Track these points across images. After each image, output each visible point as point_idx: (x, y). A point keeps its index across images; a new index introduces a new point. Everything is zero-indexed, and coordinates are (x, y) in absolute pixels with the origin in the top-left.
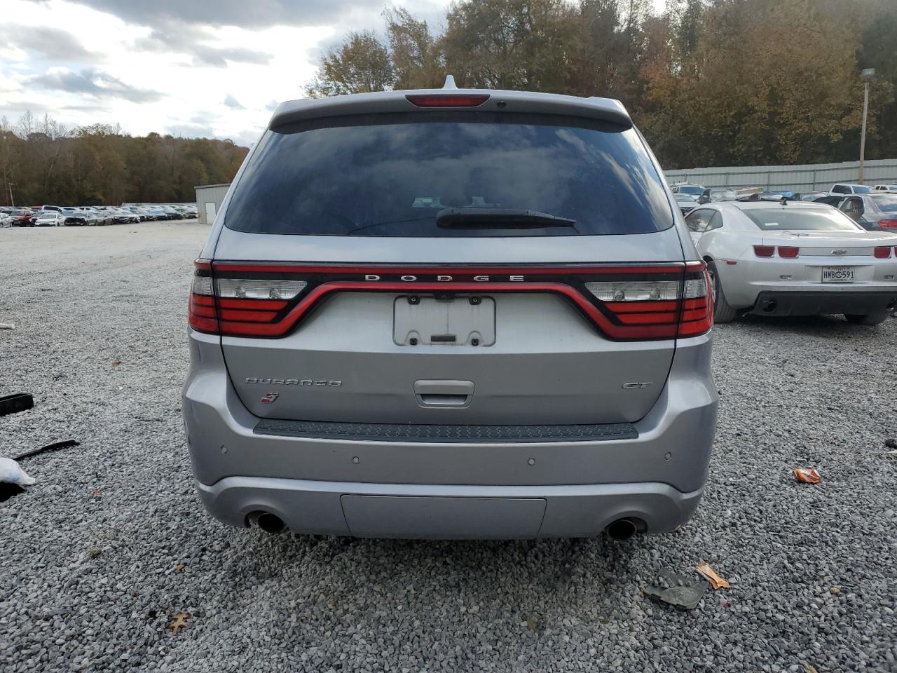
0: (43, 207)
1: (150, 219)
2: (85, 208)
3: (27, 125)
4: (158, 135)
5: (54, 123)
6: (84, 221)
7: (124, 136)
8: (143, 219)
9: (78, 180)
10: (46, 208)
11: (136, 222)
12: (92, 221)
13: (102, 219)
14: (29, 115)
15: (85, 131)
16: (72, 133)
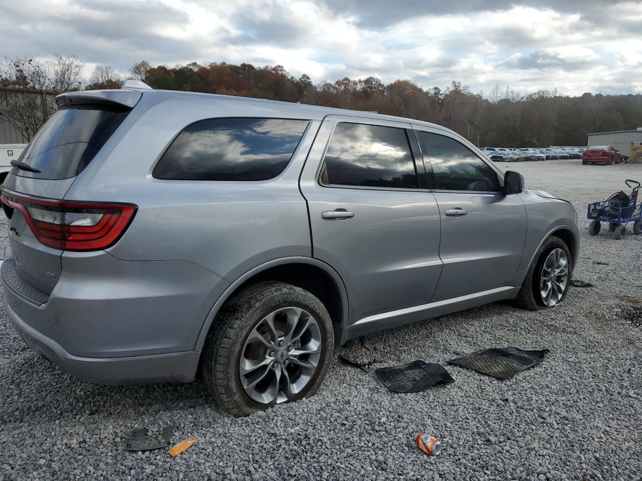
0: (486, 148)
1: (554, 158)
2: (513, 149)
3: (495, 94)
4: (591, 94)
5: (513, 92)
6: (503, 158)
7: (564, 97)
8: (548, 158)
9: (521, 130)
10: (487, 149)
11: (543, 159)
12: (508, 159)
13: (517, 157)
14: (497, 88)
15: (531, 96)
16: (522, 98)
